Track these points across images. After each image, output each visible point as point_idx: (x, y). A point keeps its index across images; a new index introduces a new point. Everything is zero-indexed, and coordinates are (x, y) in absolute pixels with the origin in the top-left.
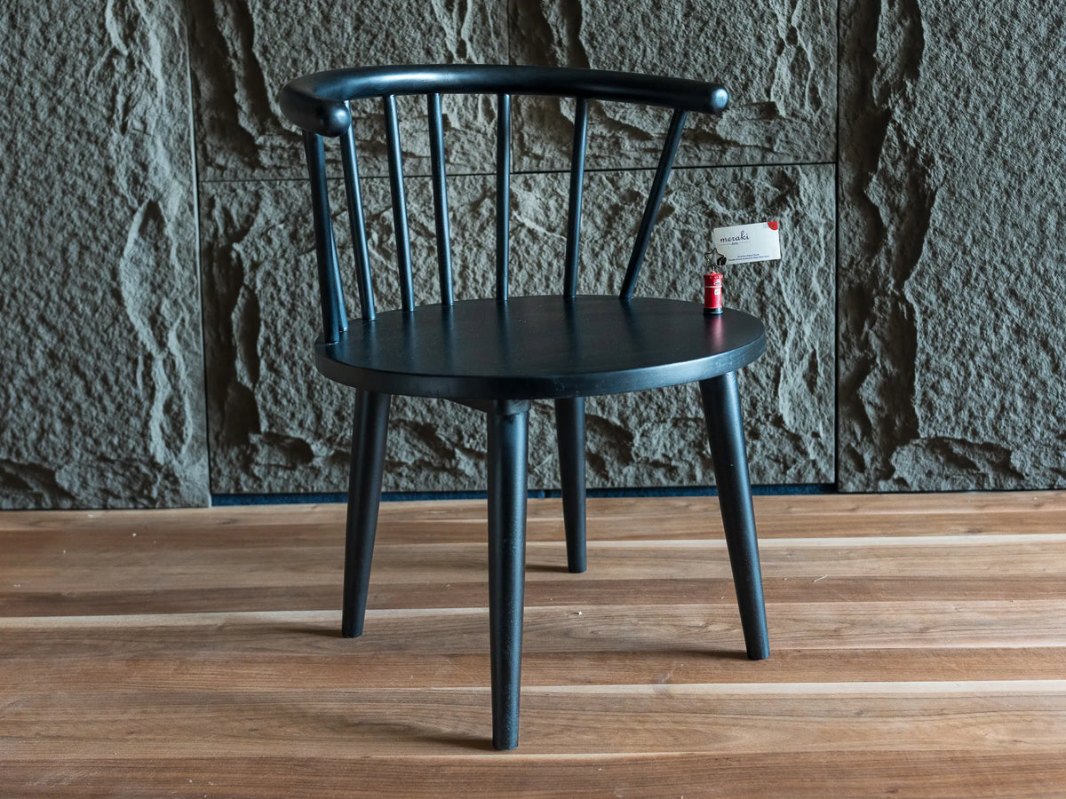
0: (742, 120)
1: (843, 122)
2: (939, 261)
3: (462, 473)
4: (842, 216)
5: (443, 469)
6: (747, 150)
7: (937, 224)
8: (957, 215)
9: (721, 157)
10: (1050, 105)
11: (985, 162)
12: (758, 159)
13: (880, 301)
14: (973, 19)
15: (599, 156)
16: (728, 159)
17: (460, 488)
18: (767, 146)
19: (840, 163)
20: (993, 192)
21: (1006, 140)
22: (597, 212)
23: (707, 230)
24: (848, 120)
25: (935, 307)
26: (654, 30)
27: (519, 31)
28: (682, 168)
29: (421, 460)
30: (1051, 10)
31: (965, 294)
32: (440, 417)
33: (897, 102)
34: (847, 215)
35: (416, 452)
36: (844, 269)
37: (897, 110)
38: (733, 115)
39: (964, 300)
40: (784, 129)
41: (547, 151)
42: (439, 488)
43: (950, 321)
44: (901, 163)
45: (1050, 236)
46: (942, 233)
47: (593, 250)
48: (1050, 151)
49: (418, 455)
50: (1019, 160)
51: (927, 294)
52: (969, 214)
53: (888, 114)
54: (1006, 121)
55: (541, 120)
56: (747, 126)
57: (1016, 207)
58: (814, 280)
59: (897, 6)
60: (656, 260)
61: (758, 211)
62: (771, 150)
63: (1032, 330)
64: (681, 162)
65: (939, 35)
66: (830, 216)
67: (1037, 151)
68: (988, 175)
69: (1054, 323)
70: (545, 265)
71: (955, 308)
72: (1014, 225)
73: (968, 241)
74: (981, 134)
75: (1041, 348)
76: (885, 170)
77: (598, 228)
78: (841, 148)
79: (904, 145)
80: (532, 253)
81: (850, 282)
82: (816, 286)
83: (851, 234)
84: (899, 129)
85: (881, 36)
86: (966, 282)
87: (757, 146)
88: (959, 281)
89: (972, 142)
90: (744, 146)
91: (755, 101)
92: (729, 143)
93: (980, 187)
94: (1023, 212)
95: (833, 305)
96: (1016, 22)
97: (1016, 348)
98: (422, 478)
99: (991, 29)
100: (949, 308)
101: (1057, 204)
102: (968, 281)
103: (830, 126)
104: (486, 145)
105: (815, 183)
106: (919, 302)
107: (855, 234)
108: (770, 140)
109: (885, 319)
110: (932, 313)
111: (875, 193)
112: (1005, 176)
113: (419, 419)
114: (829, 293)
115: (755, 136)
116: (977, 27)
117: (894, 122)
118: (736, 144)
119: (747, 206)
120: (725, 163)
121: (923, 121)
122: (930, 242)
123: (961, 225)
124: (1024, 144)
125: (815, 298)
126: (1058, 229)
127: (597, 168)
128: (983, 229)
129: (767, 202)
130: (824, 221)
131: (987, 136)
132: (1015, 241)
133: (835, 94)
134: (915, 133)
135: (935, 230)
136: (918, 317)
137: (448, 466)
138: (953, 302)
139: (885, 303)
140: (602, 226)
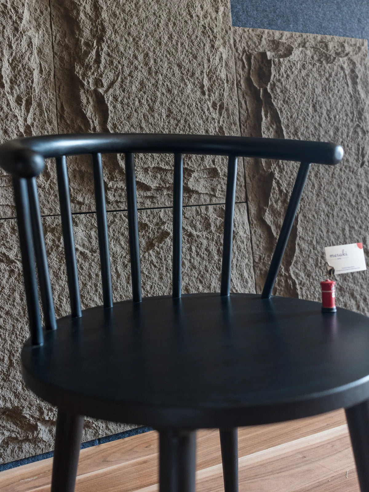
0: (200, 178)
1: (248, 179)
2: (304, 255)
3: (41, 440)
4: (253, 232)
5: (27, 440)
6: (202, 196)
7: (301, 234)
8: (308, 229)
9: (189, 200)
10: (339, 170)
11: (317, 200)
12: (208, 201)
13: (279, 280)
14: (304, 126)
15: (120, 202)
16: (193, 201)
17: (39, 452)
18: (212, 193)
19: (249, 202)
20: (322, 216)
21: (324, 188)
22: (121, 238)
23: (189, 245)
24: (250, 179)
25: (304, 281)
26: (151, 124)
27: (65, 121)
28: (167, 207)
29: (10, 438)
30: (334, 123)
31: (317, 271)
32: (25, 400)
33: (275, 168)
34: (255, 232)
35: (5, 432)
36: (257, 263)
37: (276, 172)
38: (196, 176)
39: (317, 275)
40: (220, 183)
41: (86, 199)
42: (22, 456)
43: (312, 287)
44: (279, 201)
45: (347, 237)
46: (303, 239)
47: (124, 263)
48: (342, 194)
49: (7, 434)
50: (331, 198)
51: (300, 273)
52: (313, 228)
53: (272, 175)
54: (323, 178)
55: (82, 178)
56: (202, 182)
57: (332, 223)
58: (245, 271)
59: (269, 118)
60: (162, 266)
61: (213, 231)
62: (215, 196)
63: (347, 288)
64: (167, 204)
65: (290, 134)
66: (247, 233)
67: (337, 194)
68: (319, 207)
69: (355, 283)
70: (94, 276)
71: (313, 280)
72: (333, 233)
73: (315, 243)
74: (313, 185)
75: (351, 297)
76: (272, 205)
77: (123, 248)
78: (248, 194)
79: (281, 191)
80: (84, 268)
81: (261, 270)
82: (246, 274)
83: (258, 242)
84: (278, 183)
85: (264, 133)
86: (316, 265)
87: (207, 194)
88: (313, 265)
89: (310, 189)
90: (201, 193)
91: (208, 167)
92: (193, 191)
93: (316, 213)
94: (335, 225)
95: (254, 285)
96: (321, 128)
97: (341, 298)
98: (9, 451)
99: (312, 131)
100: (311, 280)
101: (348, 221)
102: (317, 264)
103: (242, 182)
104: (45, 196)
105: (238, 214)
106: (297, 278)
107: (260, 242)
108: (213, 190)
109: (281, 290)
110: (304, 284)
111: (268, 218)
112: (326, 207)
113: (9, 405)
114: (252, 278)
115: (206, 188)
116: (305, 130)
117: (276, 179)
118: (197, 192)
119: (207, 229)
120: (191, 204)
121: (288, 179)
122: (298, 244)
123: (310, 234)
124: (332, 191)
125: (247, 282)
126: (350, 234)
127: (118, 209)
128: (320, 236)
129: (217, 226)
130: (245, 236)
131: (316, 186)
132: (334, 242)
133: (242, 164)
134: (285, 185)
135: (300, 237)
136: (298, 287)
137: (31, 437)
138: (312, 277)
139: (281, 281)
140: (126, 247)
